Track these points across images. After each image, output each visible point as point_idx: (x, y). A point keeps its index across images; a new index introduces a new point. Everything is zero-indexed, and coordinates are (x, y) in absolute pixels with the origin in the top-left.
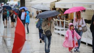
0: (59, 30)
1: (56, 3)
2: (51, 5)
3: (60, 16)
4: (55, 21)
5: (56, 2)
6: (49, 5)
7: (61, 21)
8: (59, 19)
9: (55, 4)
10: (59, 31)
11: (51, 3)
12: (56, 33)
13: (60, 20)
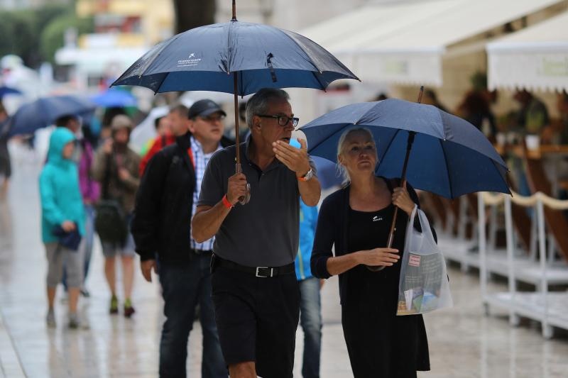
0: (526, 287)
1: (493, 46)
2: (448, 66)
3: (537, 165)
4: (488, 207)
5: (489, 35)
6: (435, 63)
7: (547, 209)
8: (528, 194)
9: (484, 55)
10: (533, 297)
11: (450, 47)
12: (506, 318)
13: (540, 199)
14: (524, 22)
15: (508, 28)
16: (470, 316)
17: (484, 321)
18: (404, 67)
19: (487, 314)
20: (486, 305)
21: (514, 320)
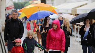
6: (71, 10)
11: (73, 8)
12: (77, 41)
14: (83, 5)
15: (81, 6)
16: (74, 41)
17: (75, 42)
18: (67, 11)
19: (76, 41)
20: (76, 40)
21: (79, 42)
